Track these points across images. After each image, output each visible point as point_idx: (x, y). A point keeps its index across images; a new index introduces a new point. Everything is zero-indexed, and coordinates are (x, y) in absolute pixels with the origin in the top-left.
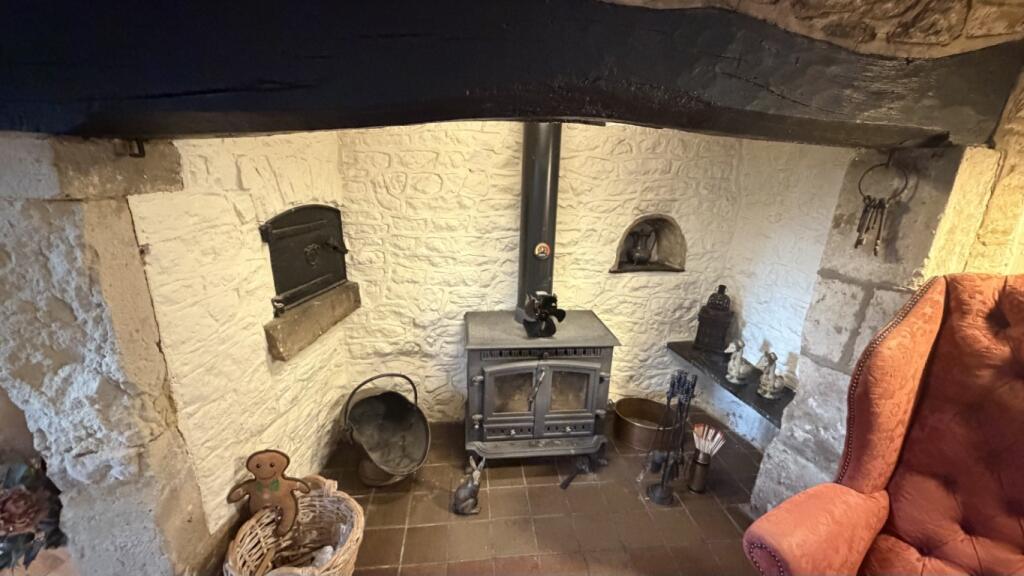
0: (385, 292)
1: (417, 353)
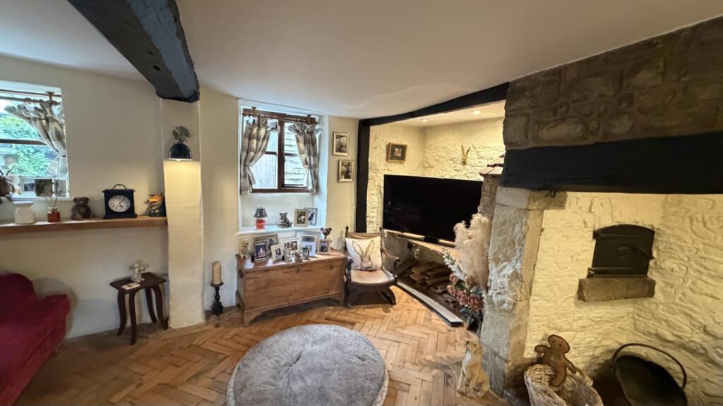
0: (680, 295)
1: (701, 355)
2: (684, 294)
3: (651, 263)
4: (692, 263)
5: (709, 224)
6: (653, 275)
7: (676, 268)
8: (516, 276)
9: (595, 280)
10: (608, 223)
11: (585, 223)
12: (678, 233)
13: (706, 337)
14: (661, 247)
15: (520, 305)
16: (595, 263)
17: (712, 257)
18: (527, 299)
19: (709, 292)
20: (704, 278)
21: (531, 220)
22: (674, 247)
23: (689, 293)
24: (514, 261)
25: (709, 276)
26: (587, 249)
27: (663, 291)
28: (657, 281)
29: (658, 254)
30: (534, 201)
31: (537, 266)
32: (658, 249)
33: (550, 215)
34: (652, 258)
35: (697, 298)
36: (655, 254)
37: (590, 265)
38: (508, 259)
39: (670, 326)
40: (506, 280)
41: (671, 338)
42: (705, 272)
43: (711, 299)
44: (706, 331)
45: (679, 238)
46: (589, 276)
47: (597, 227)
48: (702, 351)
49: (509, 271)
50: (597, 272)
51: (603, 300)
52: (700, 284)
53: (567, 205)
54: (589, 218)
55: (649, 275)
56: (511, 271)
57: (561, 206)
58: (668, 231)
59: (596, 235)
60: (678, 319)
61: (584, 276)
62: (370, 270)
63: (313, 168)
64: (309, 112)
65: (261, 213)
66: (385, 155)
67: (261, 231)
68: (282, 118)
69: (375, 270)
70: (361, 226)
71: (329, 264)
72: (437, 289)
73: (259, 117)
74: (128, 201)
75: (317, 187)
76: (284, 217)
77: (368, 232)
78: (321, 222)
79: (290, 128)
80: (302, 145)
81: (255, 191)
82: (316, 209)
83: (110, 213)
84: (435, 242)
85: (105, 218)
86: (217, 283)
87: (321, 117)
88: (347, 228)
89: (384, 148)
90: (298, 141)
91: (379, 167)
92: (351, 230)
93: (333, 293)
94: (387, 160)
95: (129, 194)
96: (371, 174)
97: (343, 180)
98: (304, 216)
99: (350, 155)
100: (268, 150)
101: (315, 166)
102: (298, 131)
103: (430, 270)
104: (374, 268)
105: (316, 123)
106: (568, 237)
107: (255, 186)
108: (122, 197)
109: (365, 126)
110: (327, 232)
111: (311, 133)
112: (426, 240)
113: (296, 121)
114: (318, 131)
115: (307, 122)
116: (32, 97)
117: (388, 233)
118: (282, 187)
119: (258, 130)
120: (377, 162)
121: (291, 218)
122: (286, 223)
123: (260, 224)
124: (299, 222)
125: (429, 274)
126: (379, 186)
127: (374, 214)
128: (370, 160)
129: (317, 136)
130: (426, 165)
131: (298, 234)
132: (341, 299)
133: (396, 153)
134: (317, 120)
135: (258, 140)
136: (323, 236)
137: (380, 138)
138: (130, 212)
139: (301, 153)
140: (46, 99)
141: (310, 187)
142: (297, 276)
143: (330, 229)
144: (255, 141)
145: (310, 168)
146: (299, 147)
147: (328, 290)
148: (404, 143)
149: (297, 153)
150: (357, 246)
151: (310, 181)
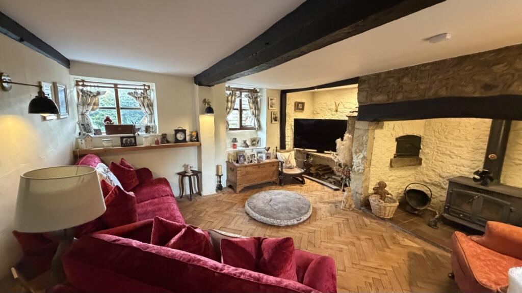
0: (431, 163)
1: (439, 186)
2: (432, 162)
3: (420, 151)
4: (435, 149)
5: (440, 133)
6: (421, 156)
7: (429, 152)
8: (364, 158)
9: (396, 159)
10: (402, 134)
11: (392, 135)
12: (430, 137)
13: (440, 179)
14: (424, 144)
15: (367, 170)
16: (397, 151)
17: (442, 146)
18: (369, 167)
19: (441, 160)
20: (439, 155)
21: (370, 134)
22: (428, 143)
23: (434, 161)
24: (363, 152)
25: (441, 153)
26: (393, 146)
27: (425, 162)
28: (423, 158)
29: (423, 147)
30: (371, 126)
31: (373, 153)
32: (423, 144)
33: (377, 131)
34: (421, 149)
35: (437, 163)
36: (422, 147)
37: (395, 153)
38: (361, 151)
39: (428, 176)
40: (360, 161)
41: (428, 181)
42: (439, 152)
43: (441, 163)
44: (440, 176)
45: (430, 139)
46: (395, 157)
47: (397, 137)
48: (439, 184)
49: (361, 156)
50: (398, 156)
51: (401, 167)
52: (438, 157)
53: (384, 127)
54: (394, 133)
55: (420, 156)
56: (362, 156)
57: (382, 128)
58: (426, 137)
59: (397, 140)
60: (431, 173)
61: (392, 157)
62: (290, 168)
63: (257, 117)
64: (254, 87)
65: (235, 140)
66: (294, 108)
67: (235, 149)
68: (241, 90)
69: (293, 168)
70: (283, 146)
71: (272, 164)
72: (325, 176)
73: (232, 91)
74: (183, 134)
75: (260, 126)
76: (245, 142)
77: (287, 149)
78: (263, 145)
79: (246, 96)
80: (251, 105)
81: (231, 129)
82: (260, 138)
83: (177, 141)
84: (323, 152)
85: (175, 143)
86: (220, 174)
87: (261, 89)
88: (277, 147)
89: (293, 104)
90: (249, 102)
91: (292, 115)
92: (278, 148)
93: (274, 179)
94: (295, 110)
95: (184, 131)
96: (287, 118)
97: (273, 122)
98: (255, 142)
99: (276, 109)
100: (235, 108)
101: (258, 115)
102: (250, 97)
103: (321, 168)
104: (292, 167)
105: (258, 92)
106: (385, 141)
107: (231, 127)
108: (181, 133)
109: (284, 93)
110: (268, 149)
111: (256, 98)
112: (317, 152)
113: (249, 92)
114: (260, 96)
115: (254, 92)
116: (137, 87)
117: (296, 150)
118: (242, 127)
119: (232, 98)
120: (290, 112)
121: (248, 143)
122: (247, 146)
123: (234, 146)
124: (253, 145)
125: (320, 169)
126: (291, 125)
127: (289, 140)
128: (287, 111)
129: (259, 100)
130: (315, 113)
131: (254, 150)
132: (278, 182)
133: (299, 107)
134: (258, 90)
135: (231, 102)
136: (266, 151)
137: (291, 99)
138: (184, 140)
139: (251, 108)
140: (143, 87)
141: (257, 126)
142: (259, 170)
143: (269, 148)
144: (230, 104)
145: (255, 116)
146: (250, 105)
147: (272, 178)
148: (303, 101)
149: (249, 108)
150: (282, 156)
151: (256, 124)
